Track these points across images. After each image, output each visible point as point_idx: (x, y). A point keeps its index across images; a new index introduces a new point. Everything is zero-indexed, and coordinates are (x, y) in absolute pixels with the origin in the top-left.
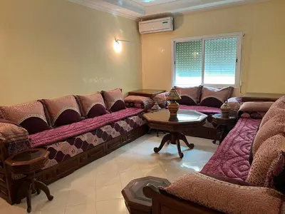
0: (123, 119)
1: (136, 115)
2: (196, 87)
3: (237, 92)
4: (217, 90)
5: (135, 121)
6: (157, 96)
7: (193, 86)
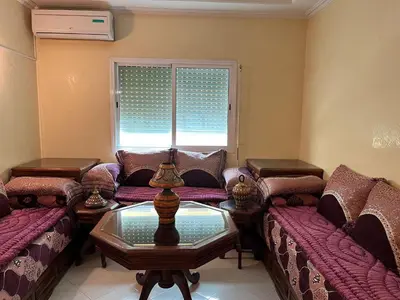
0: (22, 253)
1: (50, 229)
2: (164, 152)
3: (232, 158)
4: (202, 156)
5: (50, 245)
6: (89, 174)
7: (158, 150)
